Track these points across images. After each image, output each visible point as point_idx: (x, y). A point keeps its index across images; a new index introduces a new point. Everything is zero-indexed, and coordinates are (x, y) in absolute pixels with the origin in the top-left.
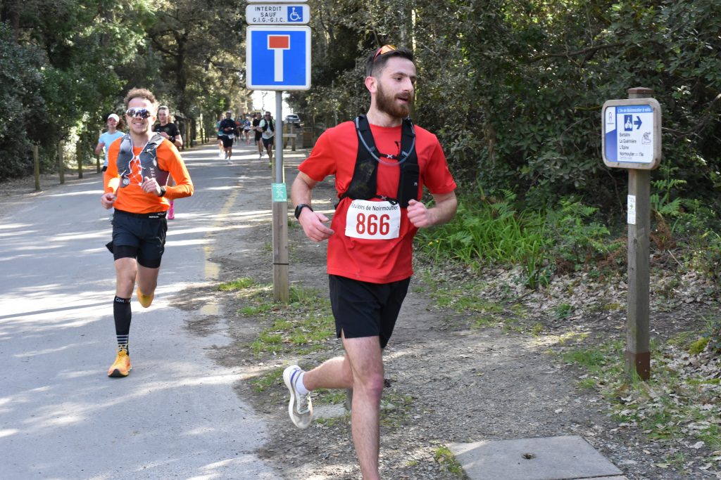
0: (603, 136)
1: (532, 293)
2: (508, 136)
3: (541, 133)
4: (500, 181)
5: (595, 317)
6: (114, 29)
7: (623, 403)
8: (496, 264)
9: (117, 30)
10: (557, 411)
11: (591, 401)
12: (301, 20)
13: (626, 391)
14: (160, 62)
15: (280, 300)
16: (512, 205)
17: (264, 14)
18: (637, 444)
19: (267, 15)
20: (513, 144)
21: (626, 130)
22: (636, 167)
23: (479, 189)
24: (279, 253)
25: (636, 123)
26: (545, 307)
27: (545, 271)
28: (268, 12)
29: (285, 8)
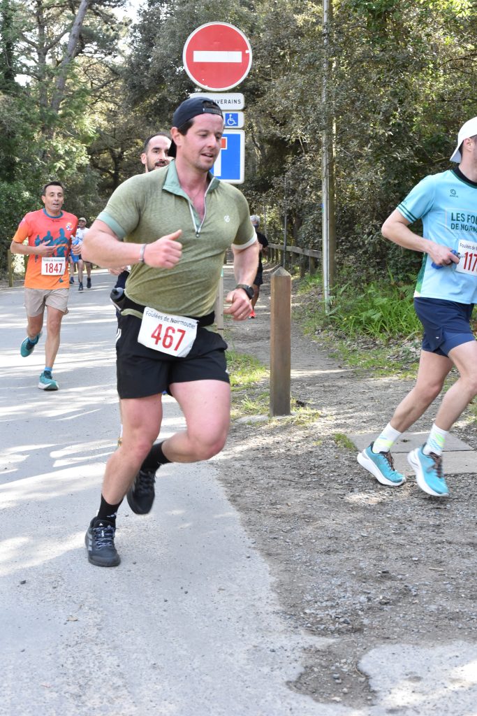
4: (407, 268)
6: (57, 146)
8: (401, 337)
9: (60, 145)
12: (237, 125)
14: (98, 178)
23: (389, 276)
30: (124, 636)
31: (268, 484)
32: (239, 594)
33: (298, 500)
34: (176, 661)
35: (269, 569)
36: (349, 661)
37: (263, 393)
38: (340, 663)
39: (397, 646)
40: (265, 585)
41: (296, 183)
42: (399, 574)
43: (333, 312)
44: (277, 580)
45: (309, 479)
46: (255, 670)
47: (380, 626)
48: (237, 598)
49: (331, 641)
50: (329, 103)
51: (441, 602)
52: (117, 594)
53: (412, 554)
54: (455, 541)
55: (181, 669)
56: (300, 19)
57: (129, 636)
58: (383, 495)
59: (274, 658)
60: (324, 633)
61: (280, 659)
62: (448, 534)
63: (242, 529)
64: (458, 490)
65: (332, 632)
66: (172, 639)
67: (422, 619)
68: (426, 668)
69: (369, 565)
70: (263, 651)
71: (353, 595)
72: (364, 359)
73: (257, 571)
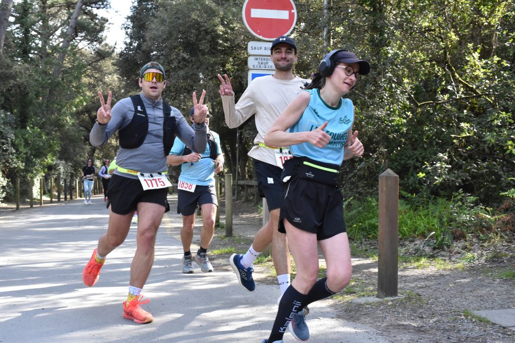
1: (440, 251)
2: (398, 157)
3: (421, 155)
5: (494, 261)
16: (407, 202)
17: (260, 63)
20: (403, 162)
26: (453, 259)
27: (447, 237)
28: (263, 61)
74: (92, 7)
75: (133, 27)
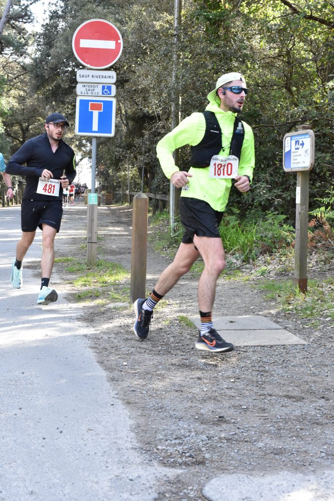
0: (284, 154)
1: (246, 264)
4: (231, 204)
5: (282, 274)
7: (289, 304)
10: (252, 308)
11: (272, 304)
12: (110, 94)
13: (292, 299)
14: (11, 143)
15: (91, 264)
16: (238, 217)
17: (88, 90)
18: (294, 319)
19: (89, 90)
21: (296, 149)
22: (301, 170)
24: (91, 236)
25: (301, 144)
26: (253, 271)
27: (254, 252)
28: (90, 88)
29: (100, 86)
30: (7, 467)
31: (128, 351)
32: (104, 434)
33: (152, 363)
34: (50, 488)
35: (129, 414)
36: (195, 488)
37: (125, 288)
38: (188, 490)
39: (234, 475)
40: (125, 427)
41: (151, 144)
42: (232, 419)
43: (176, 234)
44: (136, 422)
45: (160, 348)
46: (117, 496)
47: (219, 459)
48: (102, 437)
49: (180, 471)
50: (177, 82)
51: (267, 440)
52: (4, 433)
53: (242, 403)
54: (274, 394)
55: (54, 495)
56: (157, 25)
57: (12, 467)
58: (216, 360)
59: (132, 486)
60: (173, 465)
61: (138, 486)
62: (268, 389)
63: (108, 384)
64: (274, 357)
65: (180, 465)
66: (47, 469)
67: (253, 454)
68: (259, 494)
69: (208, 412)
70: (123, 479)
71: (196, 434)
72: (199, 267)
73: (119, 416)
74: (19, 22)
75: (44, 44)
